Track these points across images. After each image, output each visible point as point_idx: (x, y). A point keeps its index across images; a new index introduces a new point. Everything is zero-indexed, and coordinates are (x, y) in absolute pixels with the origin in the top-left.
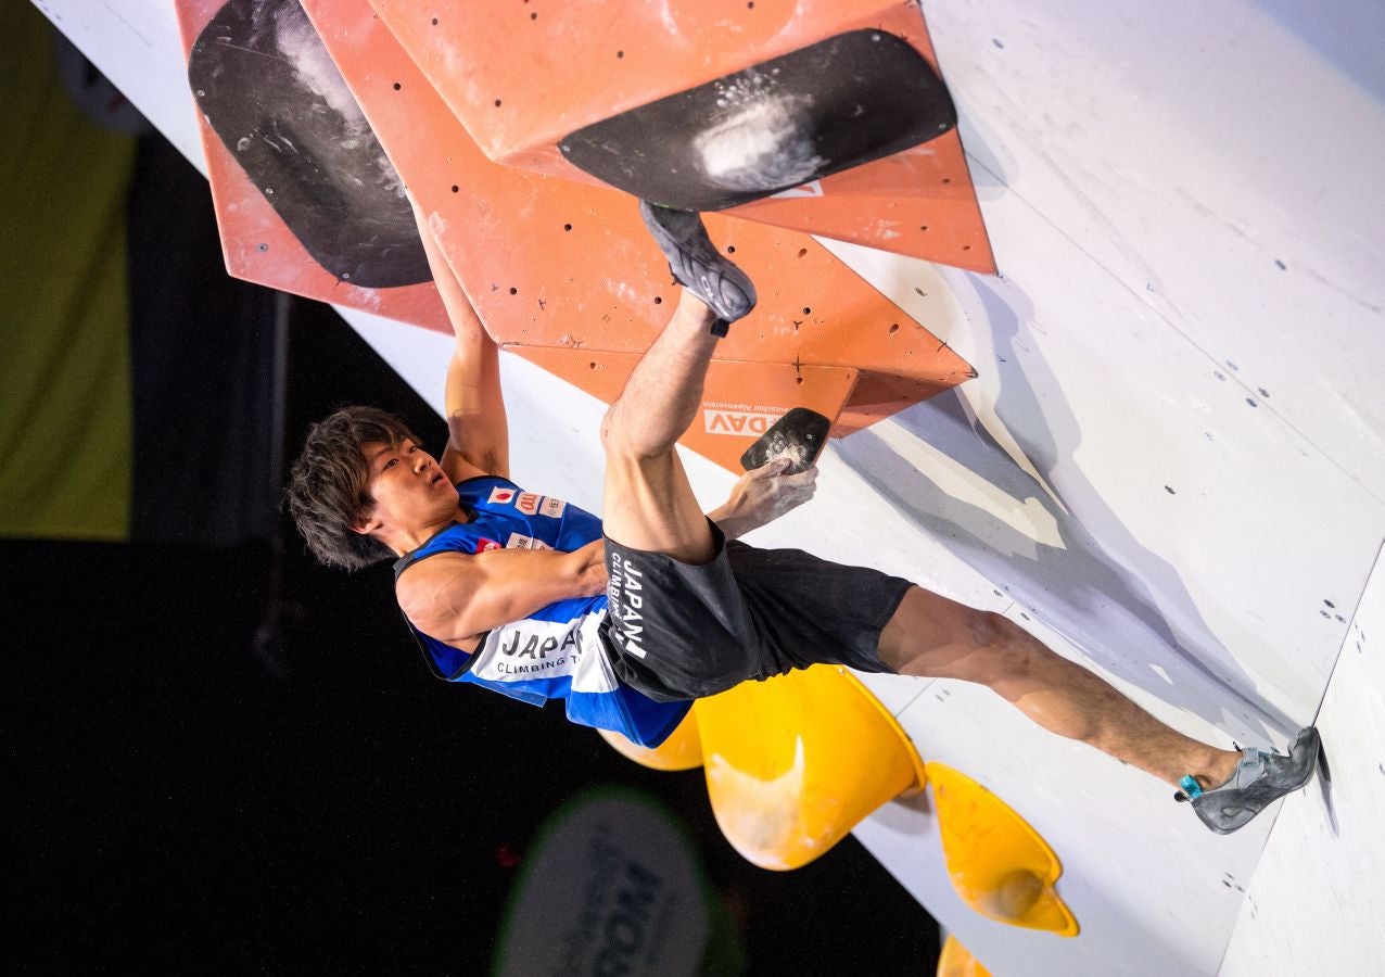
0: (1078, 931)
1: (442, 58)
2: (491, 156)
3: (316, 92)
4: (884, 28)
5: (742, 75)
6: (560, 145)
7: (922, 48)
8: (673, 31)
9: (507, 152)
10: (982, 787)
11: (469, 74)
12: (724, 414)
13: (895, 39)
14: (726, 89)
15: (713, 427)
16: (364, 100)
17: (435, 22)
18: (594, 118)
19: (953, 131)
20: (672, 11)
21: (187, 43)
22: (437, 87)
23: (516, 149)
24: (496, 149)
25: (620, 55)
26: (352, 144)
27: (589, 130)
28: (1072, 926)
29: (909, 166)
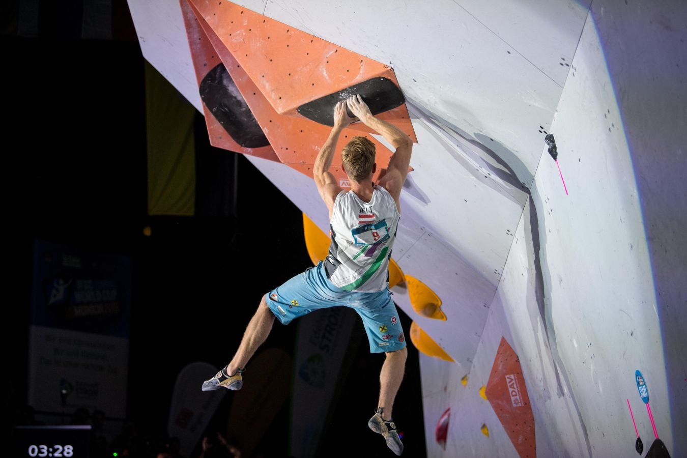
0: (446, 319)
1: (265, 86)
2: (279, 113)
3: (233, 95)
4: (384, 77)
5: (346, 89)
6: (297, 109)
7: (394, 81)
8: (327, 78)
9: (283, 111)
10: (420, 281)
11: (273, 90)
12: (345, 181)
13: (387, 79)
14: (342, 94)
15: (342, 185)
16: (246, 98)
17: (263, 76)
18: (306, 102)
19: (404, 104)
20: (327, 73)
21: (198, 83)
22: (264, 94)
23: (285, 110)
24: (280, 110)
25: (313, 84)
26: (244, 109)
27: (305, 105)
28: (445, 318)
29: (392, 114)
